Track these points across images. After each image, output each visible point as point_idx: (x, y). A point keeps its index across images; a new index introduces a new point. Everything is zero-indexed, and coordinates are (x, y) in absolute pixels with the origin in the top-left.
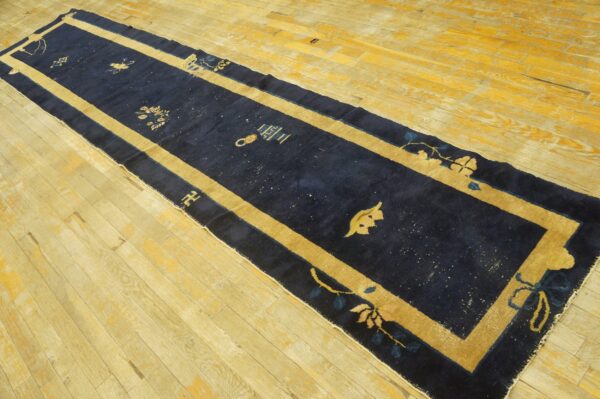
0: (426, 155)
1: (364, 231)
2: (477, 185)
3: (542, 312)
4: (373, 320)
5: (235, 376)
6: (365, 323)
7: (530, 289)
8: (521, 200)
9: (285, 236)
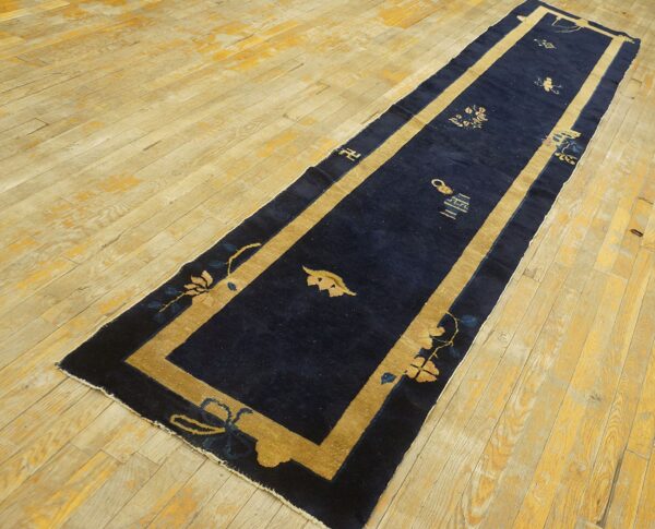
0: (439, 334)
1: (311, 281)
2: (391, 381)
3: (194, 426)
4: (195, 289)
5: (141, 203)
6: (191, 282)
7: (228, 421)
8: (368, 423)
9: (304, 223)
